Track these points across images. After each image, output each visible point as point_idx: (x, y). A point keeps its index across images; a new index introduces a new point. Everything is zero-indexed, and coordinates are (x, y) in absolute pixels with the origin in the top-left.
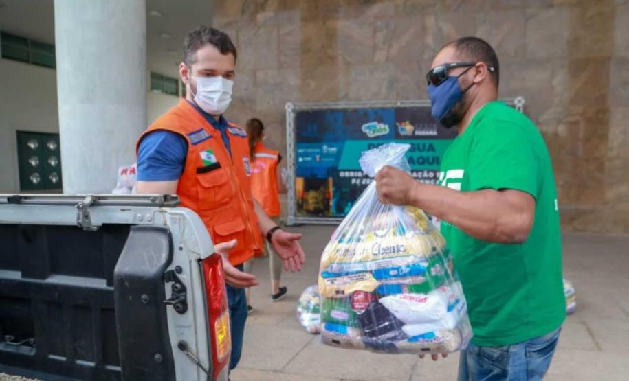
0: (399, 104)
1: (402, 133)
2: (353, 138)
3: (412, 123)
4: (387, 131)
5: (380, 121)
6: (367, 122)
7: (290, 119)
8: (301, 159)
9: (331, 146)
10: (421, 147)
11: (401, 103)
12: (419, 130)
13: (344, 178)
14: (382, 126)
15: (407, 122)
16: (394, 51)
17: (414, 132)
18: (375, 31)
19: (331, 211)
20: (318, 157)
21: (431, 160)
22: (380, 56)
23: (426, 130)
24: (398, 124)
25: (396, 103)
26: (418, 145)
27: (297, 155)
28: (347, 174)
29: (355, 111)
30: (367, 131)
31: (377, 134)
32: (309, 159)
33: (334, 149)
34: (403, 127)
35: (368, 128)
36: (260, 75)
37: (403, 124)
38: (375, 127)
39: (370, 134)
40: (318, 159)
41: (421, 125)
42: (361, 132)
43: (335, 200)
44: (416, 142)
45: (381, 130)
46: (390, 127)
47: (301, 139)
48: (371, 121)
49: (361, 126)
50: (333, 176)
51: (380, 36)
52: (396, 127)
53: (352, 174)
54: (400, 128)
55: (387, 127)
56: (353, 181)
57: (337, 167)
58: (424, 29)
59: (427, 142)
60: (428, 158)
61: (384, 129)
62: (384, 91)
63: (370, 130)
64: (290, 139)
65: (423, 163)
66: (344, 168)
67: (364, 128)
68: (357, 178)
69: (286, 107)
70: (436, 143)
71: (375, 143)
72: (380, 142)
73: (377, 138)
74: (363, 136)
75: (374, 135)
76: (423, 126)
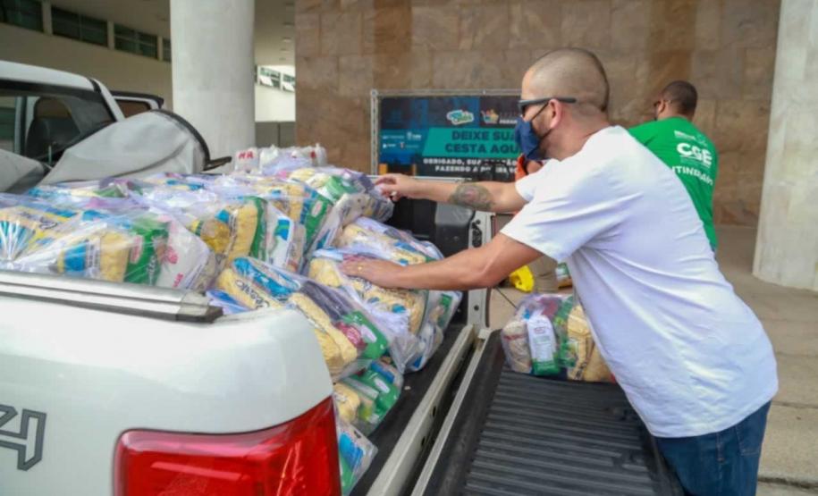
0: (484, 93)
1: (487, 121)
2: (438, 125)
3: (497, 112)
4: (472, 119)
5: (465, 108)
6: (452, 109)
7: (374, 106)
8: (385, 146)
9: (414, 133)
10: (505, 135)
11: (487, 92)
12: (503, 119)
13: (428, 165)
14: (467, 114)
15: (492, 111)
16: (479, 40)
17: (498, 120)
18: (461, 19)
20: (402, 143)
22: (465, 44)
23: (510, 119)
24: (483, 112)
25: (482, 92)
27: (381, 142)
28: (431, 161)
29: (440, 98)
30: (452, 119)
31: (461, 122)
32: (393, 145)
33: (418, 137)
34: (488, 115)
35: (453, 116)
36: (343, 61)
37: (488, 112)
38: (460, 115)
39: (455, 122)
40: (402, 146)
41: (506, 114)
42: (446, 119)
44: (500, 130)
45: (465, 118)
46: (475, 115)
47: (385, 125)
48: (456, 109)
49: (446, 114)
50: (417, 163)
51: (466, 24)
52: (481, 115)
53: (436, 161)
54: (484, 116)
55: (472, 115)
56: (437, 168)
57: (421, 154)
58: (510, 18)
61: (468, 117)
62: (468, 80)
63: (455, 118)
64: (374, 125)
65: (506, 152)
66: (428, 155)
67: (449, 116)
68: (441, 165)
69: (371, 93)
71: (460, 130)
72: (465, 129)
73: (461, 126)
74: (448, 124)
75: (458, 123)
76: (508, 115)
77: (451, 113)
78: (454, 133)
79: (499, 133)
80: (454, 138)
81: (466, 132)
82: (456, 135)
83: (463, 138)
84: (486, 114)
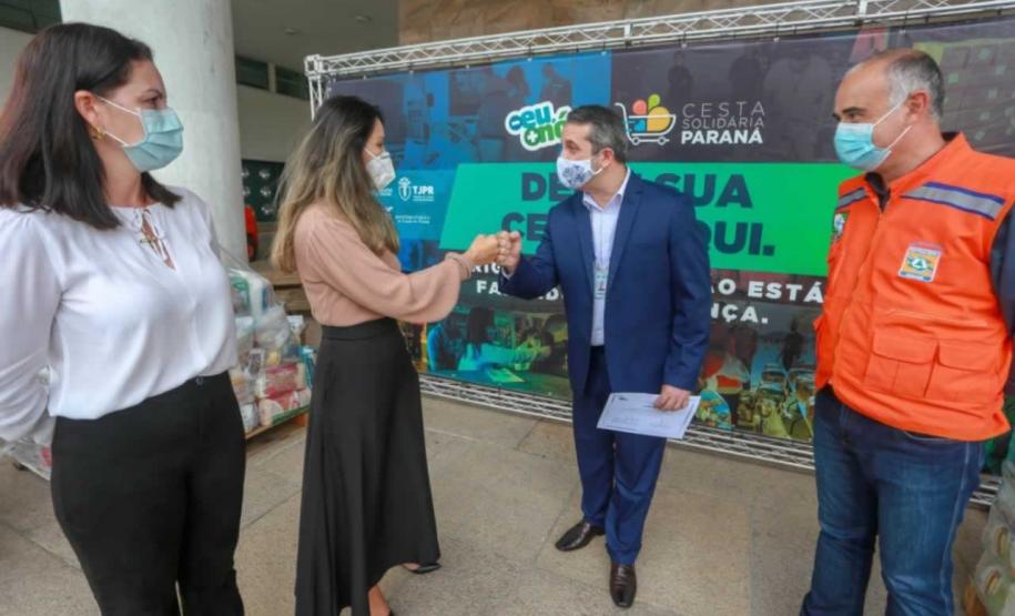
0: (628, 36)
1: (634, 138)
3: (671, 103)
11: (636, 30)
15: (655, 99)
19: (425, 360)
21: (730, 238)
24: (622, 108)
25: (619, 32)
26: (690, 179)
30: (520, 132)
31: (548, 143)
33: (430, 190)
34: (638, 115)
37: (638, 105)
38: (543, 118)
39: (529, 141)
43: (432, 332)
44: (682, 168)
48: (531, 104)
54: (628, 120)
57: (438, 242)
59: (723, 172)
60: (721, 227)
63: (531, 128)
67: (512, 122)
70: (753, 174)
71: (541, 169)
74: (510, 150)
75: (541, 145)
76: (715, 113)
77: (519, 113)
78: (527, 178)
79: (675, 178)
82: (534, 187)
83: (554, 197)
84: (630, 112)
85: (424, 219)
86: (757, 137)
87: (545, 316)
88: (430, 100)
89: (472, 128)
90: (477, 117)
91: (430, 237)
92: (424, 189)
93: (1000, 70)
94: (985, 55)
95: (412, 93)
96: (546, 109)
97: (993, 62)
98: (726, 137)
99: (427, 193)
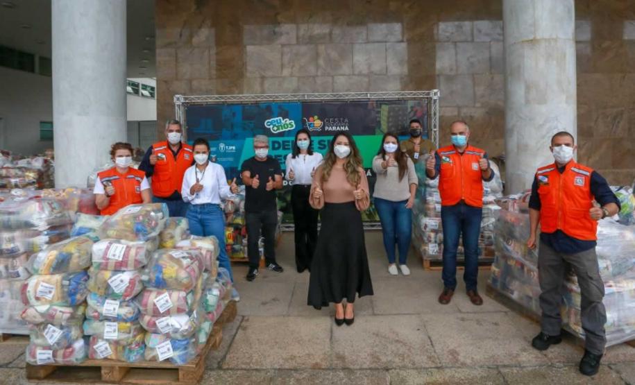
0: (306, 97)
3: (321, 119)
4: (294, 127)
5: (285, 117)
7: (179, 114)
11: (309, 96)
14: (288, 122)
15: (316, 117)
17: (323, 128)
24: (305, 119)
25: (303, 96)
29: (256, 104)
30: (271, 127)
31: (281, 131)
33: (234, 148)
34: (311, 122)
35: (271, 123)
37: (311, 119)
38: (280, 122)
39: (274, 130)
42: (264, 127)
44: (326, 138)
45: (285, 126)
48: (275, 117)
49: (264, 123)
54: (307, 123)
55: (293, 122)
61: (289, 124)
63: (274, 126)
67: (267, 124)
69: (175, 99)
71: (280, 139)
72: (286, 138)
73: (281, 134)
74: (267, 132)
75: (278, 131)
76: (334, 121)
77: (270, 120)
78: (274, 143)
79: (324, 141)
80: (274, 148)
81: (288, 142)
82: (276, 145)
83: (284, 149)
84: (309, 121)
85: (231, 159)
86: (347, 128)
87: (283, 192)
88: (234, 114)
89: (252, 125)
90: (252, 121)
91: (235, 166)
92: (231, 148)
93: (400, 113)
94: (397, 109)
95: (226, 112)
96: (280, 120)
97: (399, 110)
98: (338, 128)
99: (232, 149)
